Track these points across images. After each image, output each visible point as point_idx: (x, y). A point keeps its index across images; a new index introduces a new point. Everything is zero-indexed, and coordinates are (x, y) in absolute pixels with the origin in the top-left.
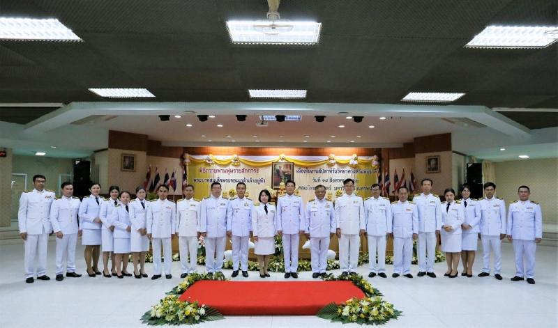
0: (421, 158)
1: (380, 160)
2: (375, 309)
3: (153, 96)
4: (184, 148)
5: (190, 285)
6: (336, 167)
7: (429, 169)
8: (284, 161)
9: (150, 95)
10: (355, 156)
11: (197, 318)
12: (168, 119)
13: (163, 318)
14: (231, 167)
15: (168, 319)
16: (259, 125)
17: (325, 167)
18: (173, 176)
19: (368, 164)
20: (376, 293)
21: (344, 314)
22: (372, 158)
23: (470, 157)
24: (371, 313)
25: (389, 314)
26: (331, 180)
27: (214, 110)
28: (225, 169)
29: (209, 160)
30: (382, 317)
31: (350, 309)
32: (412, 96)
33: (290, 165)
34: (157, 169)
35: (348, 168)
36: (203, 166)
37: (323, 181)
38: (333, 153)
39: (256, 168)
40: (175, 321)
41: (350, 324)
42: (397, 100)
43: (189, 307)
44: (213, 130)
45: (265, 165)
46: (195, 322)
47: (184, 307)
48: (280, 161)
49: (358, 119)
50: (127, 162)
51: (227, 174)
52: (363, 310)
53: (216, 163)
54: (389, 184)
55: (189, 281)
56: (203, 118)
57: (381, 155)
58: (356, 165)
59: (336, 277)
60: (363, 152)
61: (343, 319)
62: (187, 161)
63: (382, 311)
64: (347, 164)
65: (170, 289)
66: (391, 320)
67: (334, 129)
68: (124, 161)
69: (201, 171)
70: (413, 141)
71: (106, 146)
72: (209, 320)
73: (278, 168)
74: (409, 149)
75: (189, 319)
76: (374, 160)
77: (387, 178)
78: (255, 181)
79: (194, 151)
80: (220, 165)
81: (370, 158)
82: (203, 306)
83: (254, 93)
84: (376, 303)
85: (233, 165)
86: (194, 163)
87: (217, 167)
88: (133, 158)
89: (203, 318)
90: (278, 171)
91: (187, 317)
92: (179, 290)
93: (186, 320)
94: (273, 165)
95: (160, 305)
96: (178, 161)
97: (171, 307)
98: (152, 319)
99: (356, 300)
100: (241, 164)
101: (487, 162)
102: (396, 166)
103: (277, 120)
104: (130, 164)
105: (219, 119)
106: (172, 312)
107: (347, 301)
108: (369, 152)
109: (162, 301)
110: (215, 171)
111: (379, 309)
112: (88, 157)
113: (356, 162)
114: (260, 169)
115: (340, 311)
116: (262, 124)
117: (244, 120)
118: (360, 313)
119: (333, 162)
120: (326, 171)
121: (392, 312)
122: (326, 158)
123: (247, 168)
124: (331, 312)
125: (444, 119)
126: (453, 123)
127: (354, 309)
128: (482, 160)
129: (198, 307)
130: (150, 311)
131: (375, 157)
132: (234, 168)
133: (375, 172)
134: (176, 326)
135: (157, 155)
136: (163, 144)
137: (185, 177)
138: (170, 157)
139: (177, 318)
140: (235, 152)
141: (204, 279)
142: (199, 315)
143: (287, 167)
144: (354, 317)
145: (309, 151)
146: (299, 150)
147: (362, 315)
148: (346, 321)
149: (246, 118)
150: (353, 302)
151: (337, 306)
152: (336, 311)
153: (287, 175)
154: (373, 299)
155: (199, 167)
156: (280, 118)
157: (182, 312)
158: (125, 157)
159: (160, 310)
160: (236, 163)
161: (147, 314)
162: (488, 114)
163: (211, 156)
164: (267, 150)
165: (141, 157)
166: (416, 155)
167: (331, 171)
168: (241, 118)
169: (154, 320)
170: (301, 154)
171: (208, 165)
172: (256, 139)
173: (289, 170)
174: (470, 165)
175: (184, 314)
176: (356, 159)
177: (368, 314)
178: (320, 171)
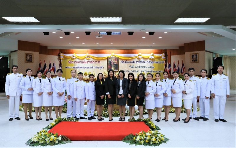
0: (188, 55)
1: (166, 56)
2: (154, 137)
3: (38, 21)
4: (60, 50)
5: (56, 124)
6: (142, 60)
7: (192, 61)
8: (114, 57)
9: (37, 21)
10: (152, 54)
11: (57, 142)
12: (48, 34)
13: (38, 142)
14: (86, 60)
15: (41, 143)
16: (97, 37)
17: (136, 60)
18: (54, 65)
19: (159, 58)
20: (157, 128)
21: (137, 140)
22: (162, 55)
23: (216, 54)
24: (151, 139)
25: (162, 140)
26: (139, 67)
27: (73, 29)
28: (82, 61)
29: (74, 57)
30: (157, 142)
31: (140, 137)
32: (180, 20)
33: (117, 59)
34: (45, 61)
35: (149, 60)
36: (70, 60)
37: (135, 67)
38: (140, 52)
39: (99, 60)
40: (44, 144)
41: (140, 145)
42: (172, 22)
43: (52, 136)
44: (74, 40)
45: (103, 59)
46: (55, 144)
47: (50, 136)
48: (112, 57)
49: (151, 33)
50: (28, 58)
51: (83, 64)
52: (148, 138)
53: (77, 58)
54: (171, 69)
55: (55, 122)
56: (67, 33)
57: (167, 53)
58: (153, 59)
59: (136, 120)
60: (157, 51)
61: (136, 143)
62: (62, 57)
63: (158, 138)
64: (148, 58)
65: (46, 126)
66: (163, 144)
67: (139, 39)
68: (27, 57)
69: (69, 62)
70: (184, 45)
71: (17, 49)
72: (63, 143)
73: (110, 61)
74: (181, 50)
75: (52, 143)
76: (162, 56)
77: (170, 66)
78: (99, 68)
79: (65, 52)
80: (79, 59)
81: (161, 55)
82: (60, 135)
83: (93, 19)
84: (155, 134)
85: (87, 59)
86: (65, 58)
87: (78, 60)
88: (32, 55)
89: (60, 142)
90: (110, 62)
91: (51, 142)
92: (50, 127)
93: (51, 143)
94: (108, 59)
95: (37, 135)
96: (57, 57)
97: (42, 136)
98: (32, 143)
99: (144, 132)
100: (91, 59)
101: (226, 56)
102: (175, 59)
103: (108, 34)
104: (30, 59)
105: (77, 34)
106: (43, 139)
107: (139, 133)
108: (160, 52)
109: (38, 133)
110: (77, 62)
111: (156, 138)
112: (7, 55)
113: (153, 57)
114: (101, 61)
115: (134, 138)
116: (99, 36)
117: (90, 34)
118: (145, 139)
119: (140, 57)
120: (136, 62)
121: (163, 139)
122: (136, 55)
123: (94, 61)
124: (130, 139)
125: (200, 33)
126: (206, 35)
127: (142, 138)
128: (223, 55)
129: (58, 136)
130: (31, 139)
131: (163, 54)
132: (87, 61)
133: (163, 62)
134: (45, 147)
135: (45, 54)
136: (48, 48)
137: (60, 65)
138: (52, 55)
139: (46, 142)
140: (87, 52)
141: (65, 121)
142: (58, 141)
143: (115, 60)
144: (142, 142)
145: (127, 51)
146: (122, 51)
147: (147, 141)
148: (138, 143)
149: (91, 33)
150: (142, 134)
151: (133, 136)
152: (132, 138)
153: (115, 64)
154: (153, 132)
155: (68, 60)
156: (109, 33)
157: (49, 139)
158: (27, 55)
159: (36, 138)
160: (88, 58)
161: (30, 140)
162: (224, 29)
163: (74, 55)
164: (105, 51)
165: (36, 55)
166: (185, 53)
167: (139, 62)
168: (88, 33)
169: (33, 143)
170: (123, 53)
171: (73, 59)
172: (98, 45)
173: (116, 61)
174: (215, 58)
175: (49, 140)
176: (153, 55)
177: (150, 140)
178: (133, 62)
